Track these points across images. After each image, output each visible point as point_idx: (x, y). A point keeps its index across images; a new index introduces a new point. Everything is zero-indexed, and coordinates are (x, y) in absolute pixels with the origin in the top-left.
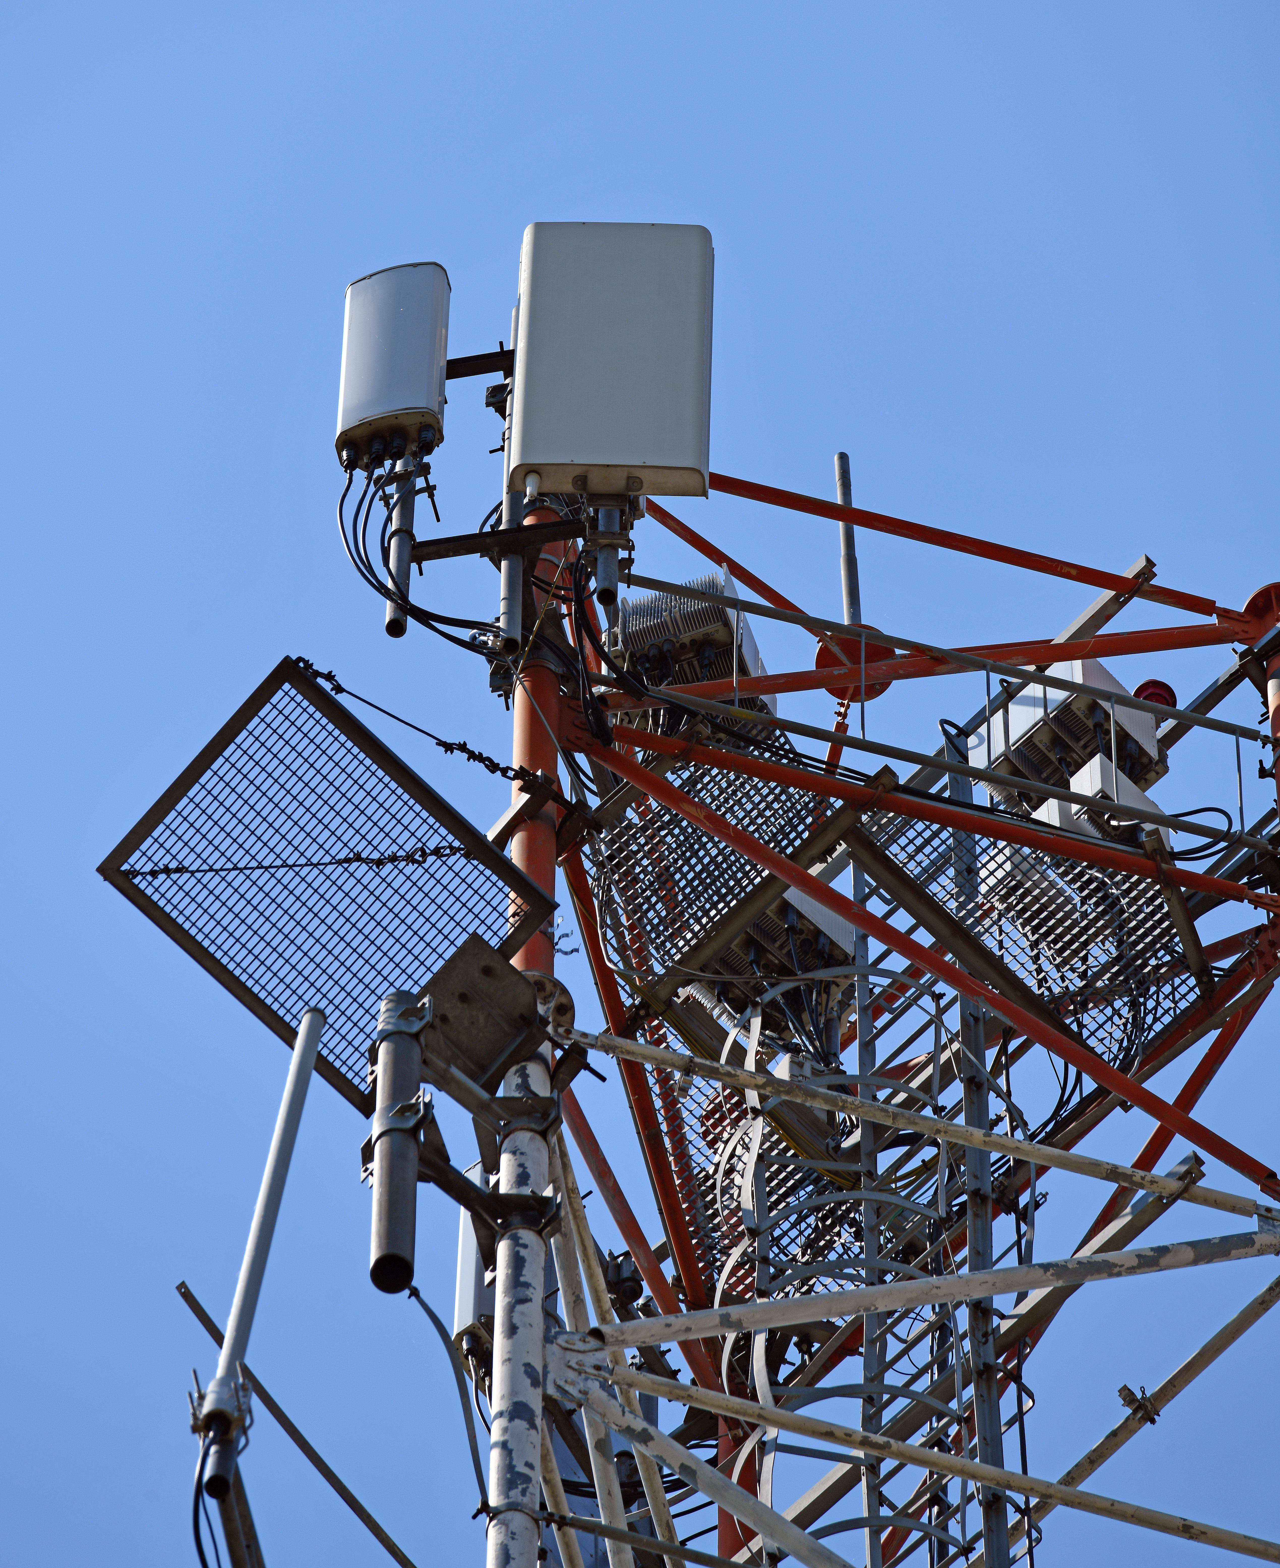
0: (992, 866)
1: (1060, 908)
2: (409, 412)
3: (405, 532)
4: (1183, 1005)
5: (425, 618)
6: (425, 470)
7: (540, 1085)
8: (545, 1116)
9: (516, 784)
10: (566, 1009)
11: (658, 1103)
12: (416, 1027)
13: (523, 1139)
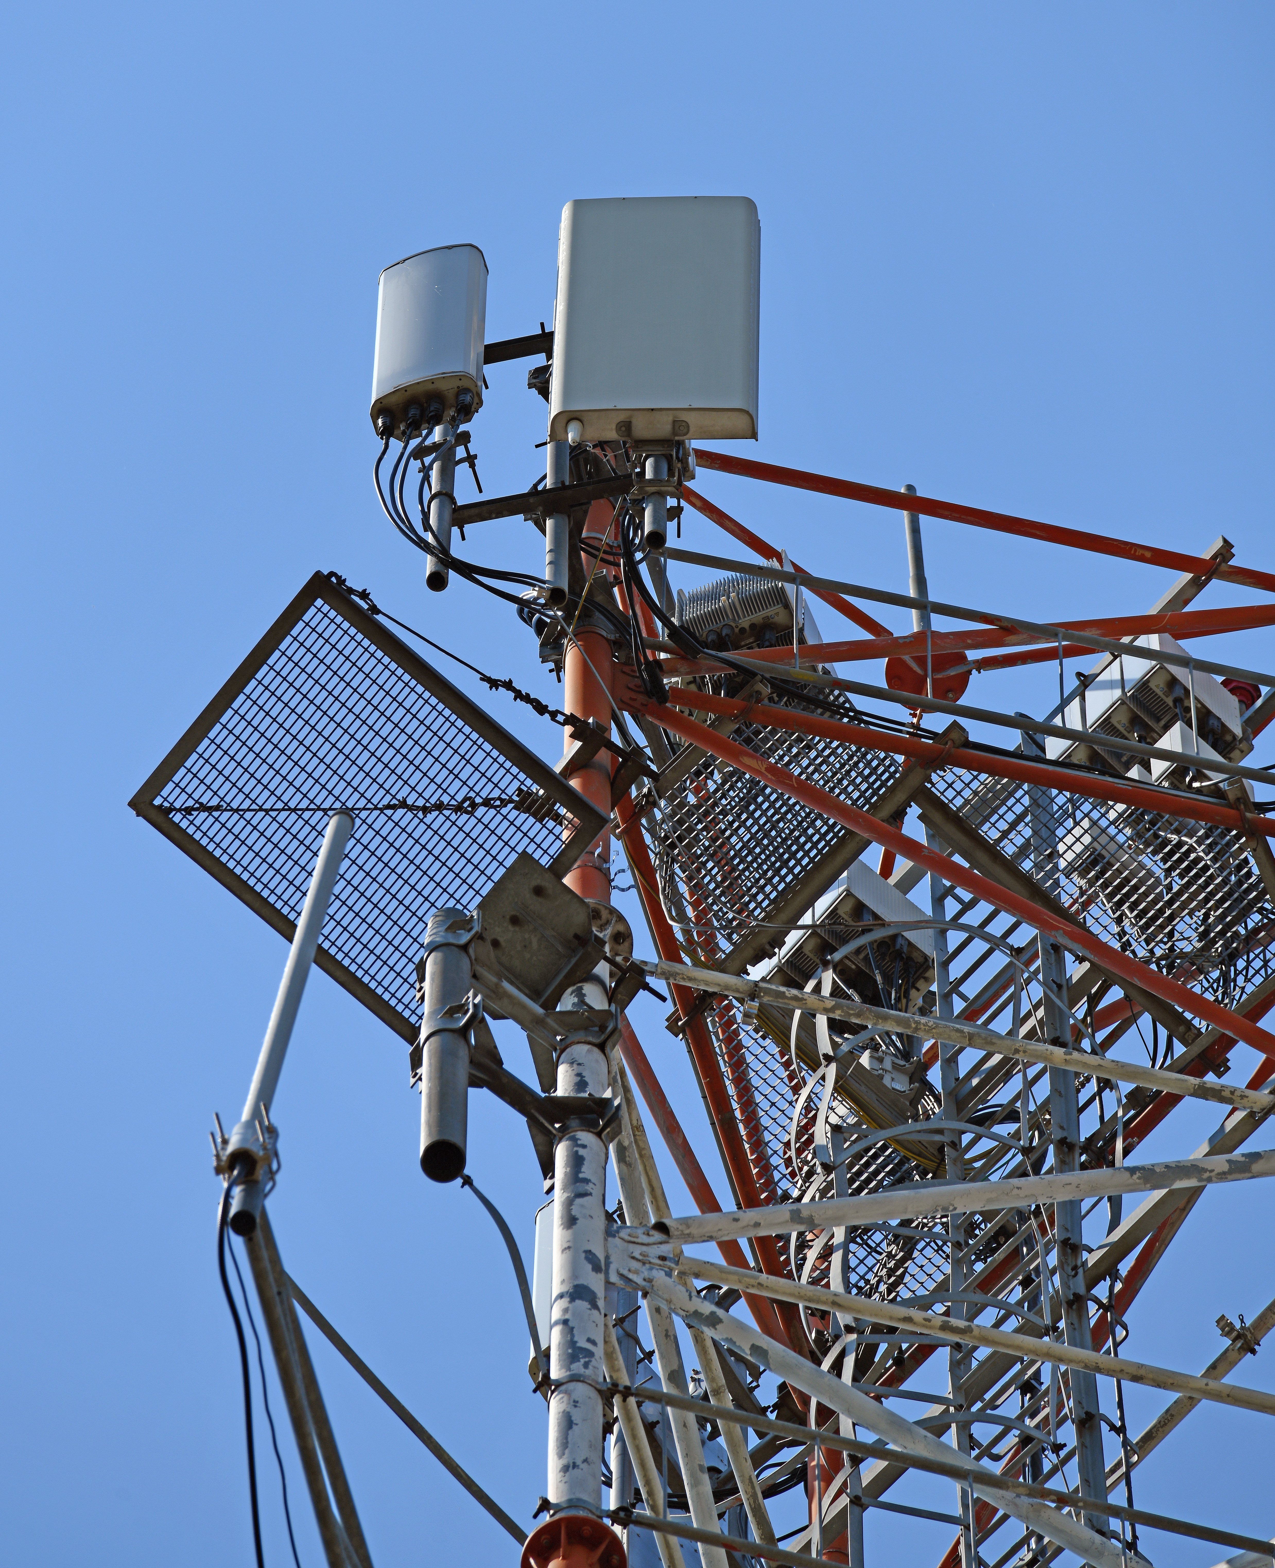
0: (1070, 840)
1: (1142, 882)
2: (446, 377)
3: (446, 495)
5: (468, 571)
6: (464, 439)
7: (596, 999)
8: (603, 1028)
9: (568, 729)
10: (624, 937)
11: (731, 1090)
12: (465, 937)
13: (580, 1051)
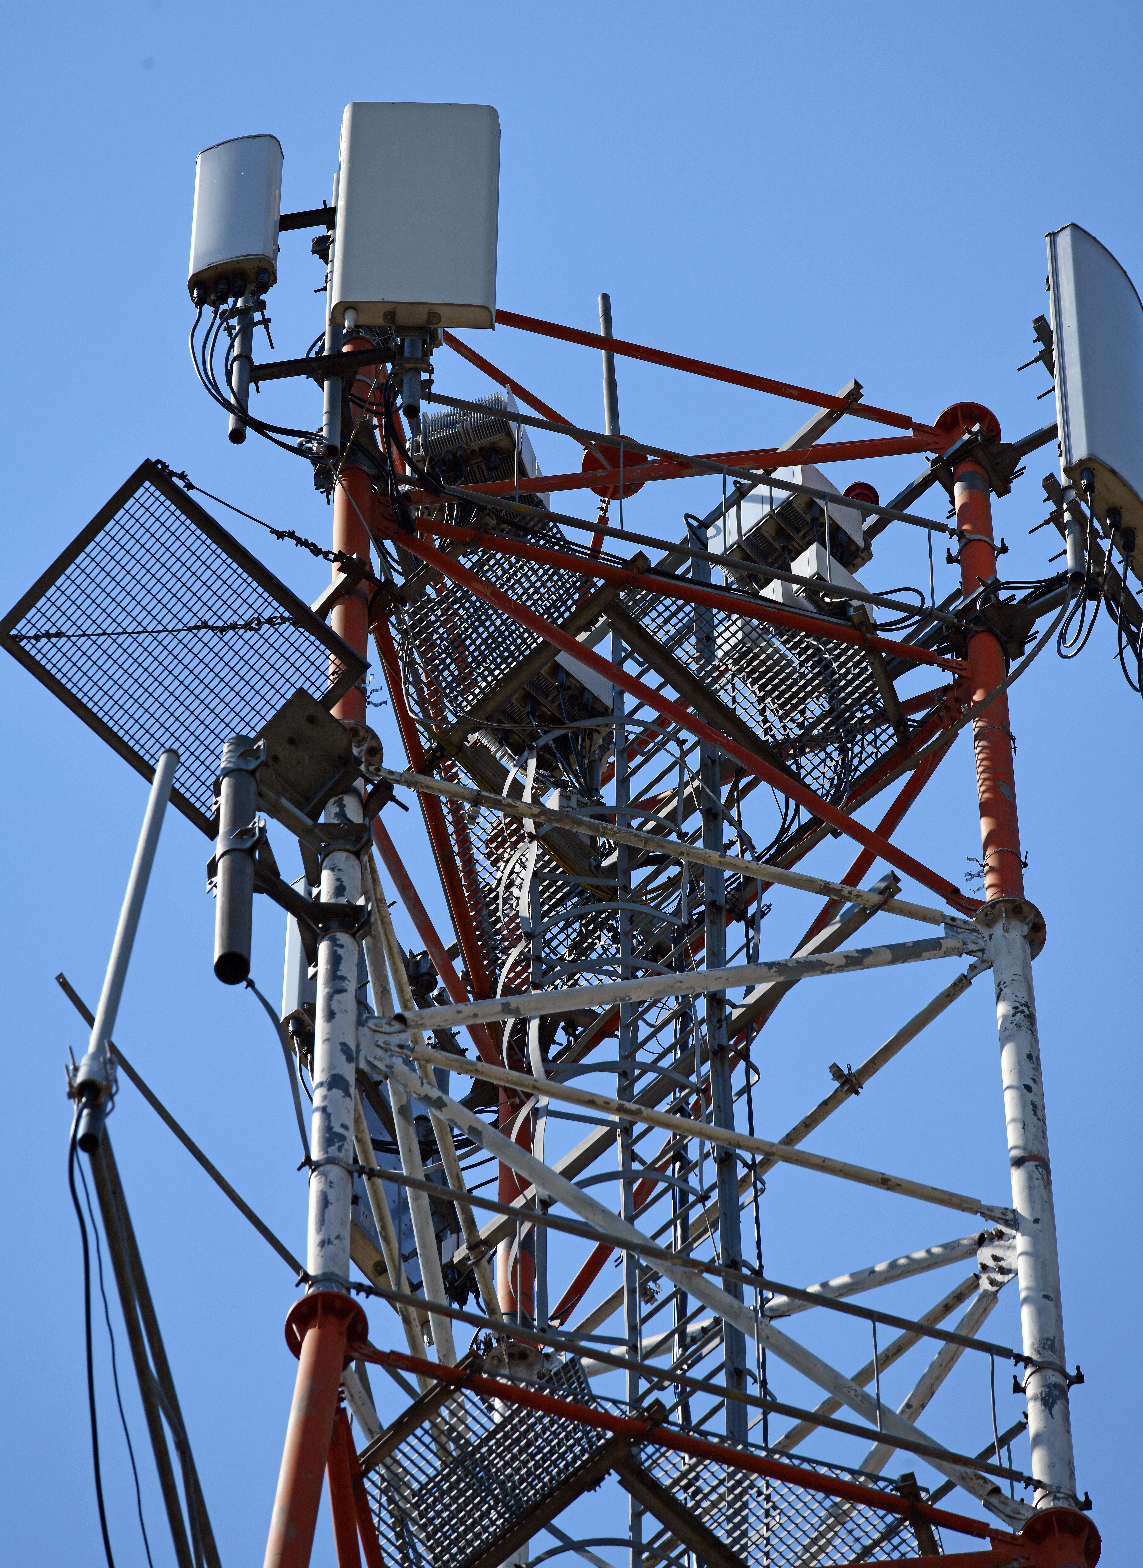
0: (727, 635)
1: (782, 670)
2: (249, 259)
3: (245, 357)
4: (883, 750)
5: (262, 428)
6: (261, 306)
7: (354, 813)
8: (358, 839)
9: (336, 565)
10: (376, 751)
11: (451, 829)
12: (253, 765)
13: (340, 858)
